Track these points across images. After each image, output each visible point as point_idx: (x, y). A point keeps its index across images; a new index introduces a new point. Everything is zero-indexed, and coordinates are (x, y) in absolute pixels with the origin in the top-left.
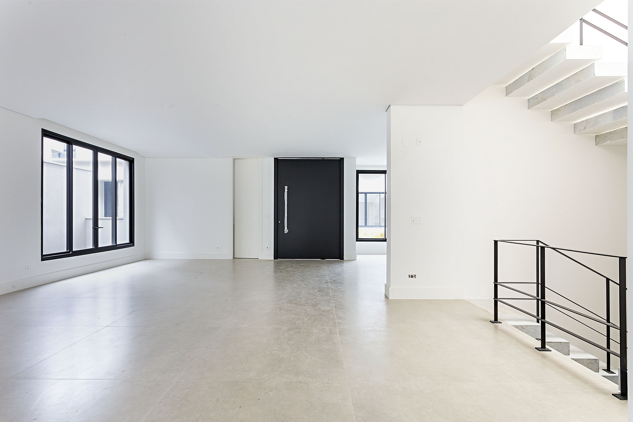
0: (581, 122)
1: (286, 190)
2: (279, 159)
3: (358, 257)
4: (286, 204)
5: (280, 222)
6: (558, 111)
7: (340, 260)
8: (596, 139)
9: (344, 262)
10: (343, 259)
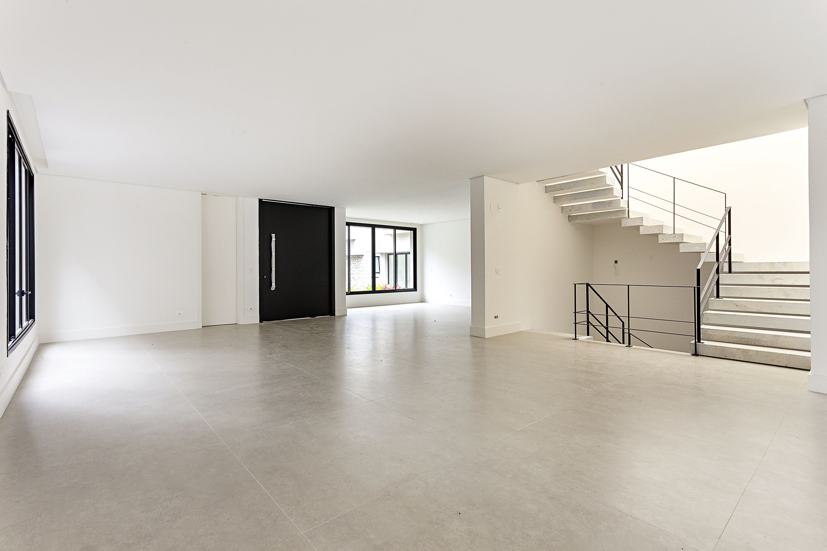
0: (567, 206)
1: (274, 239)
2: (263, 200)
3: (349, 311)
4: (274, 255)
5: (265, 277)
6: (560, 197)
7: (330, 316)
8: (569, 218)
9: (337, 319)
10: (334, 315)
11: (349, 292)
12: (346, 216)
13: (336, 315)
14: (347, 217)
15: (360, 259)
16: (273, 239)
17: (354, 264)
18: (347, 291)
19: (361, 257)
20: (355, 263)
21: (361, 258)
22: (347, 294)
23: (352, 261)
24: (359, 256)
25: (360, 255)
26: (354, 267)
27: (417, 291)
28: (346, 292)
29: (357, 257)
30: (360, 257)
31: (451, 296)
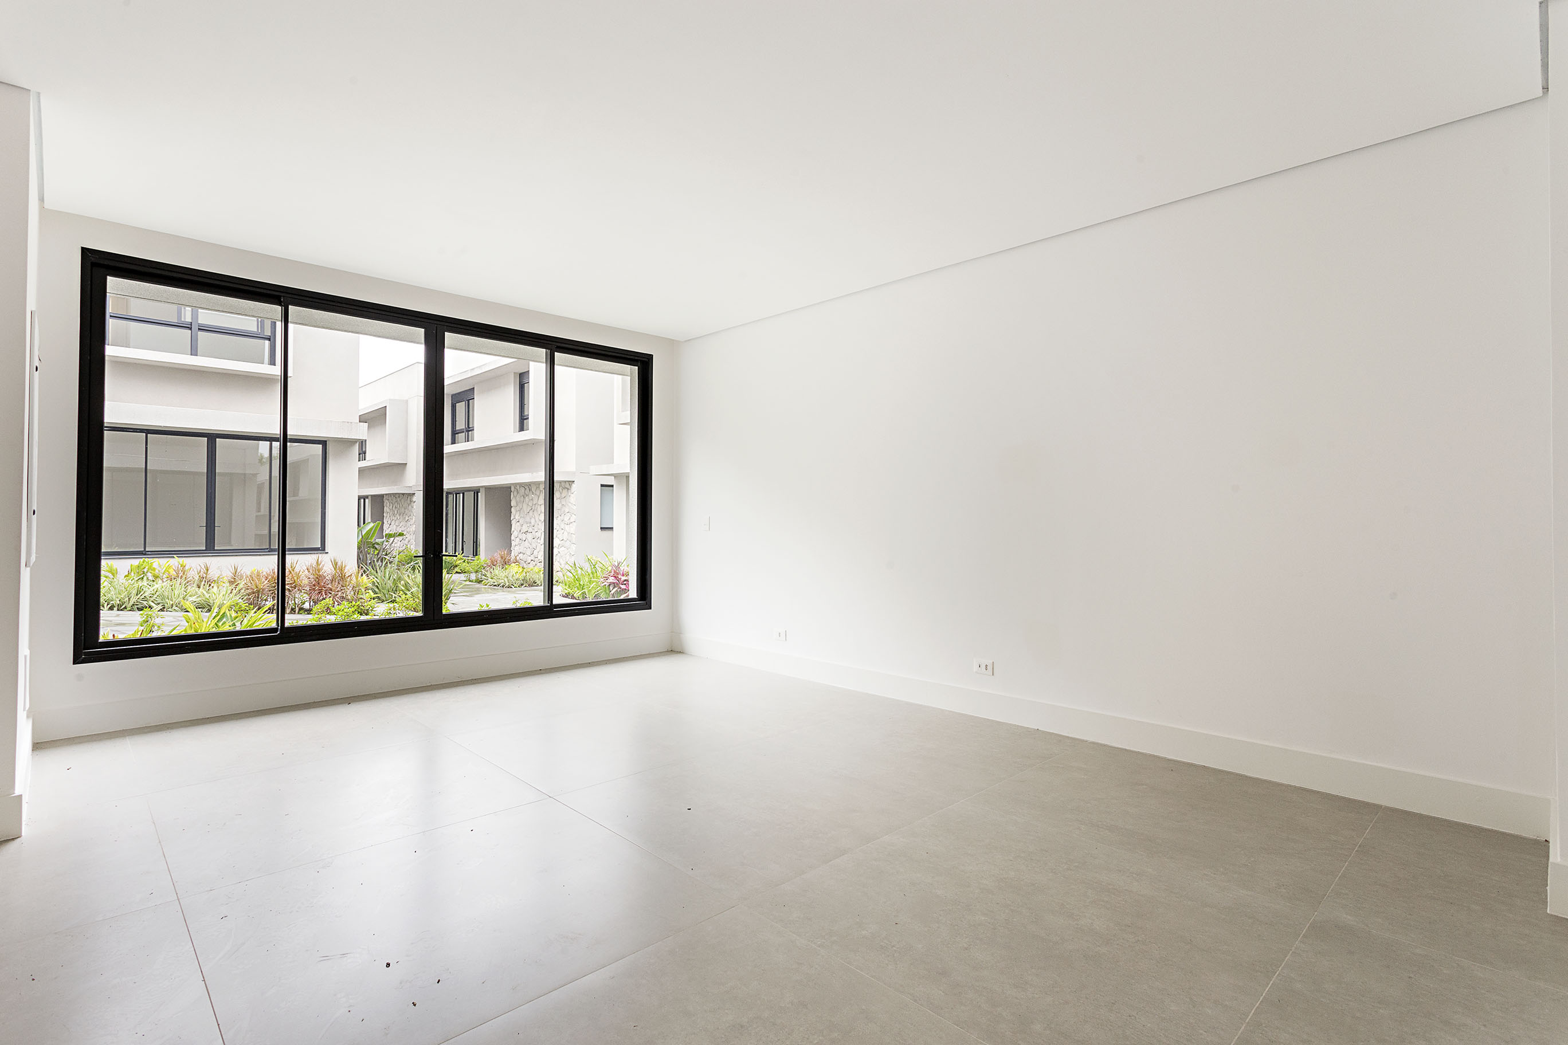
11: (274, 630)
15: (569, 491)
27: (650, 608)
29: (569, 485)
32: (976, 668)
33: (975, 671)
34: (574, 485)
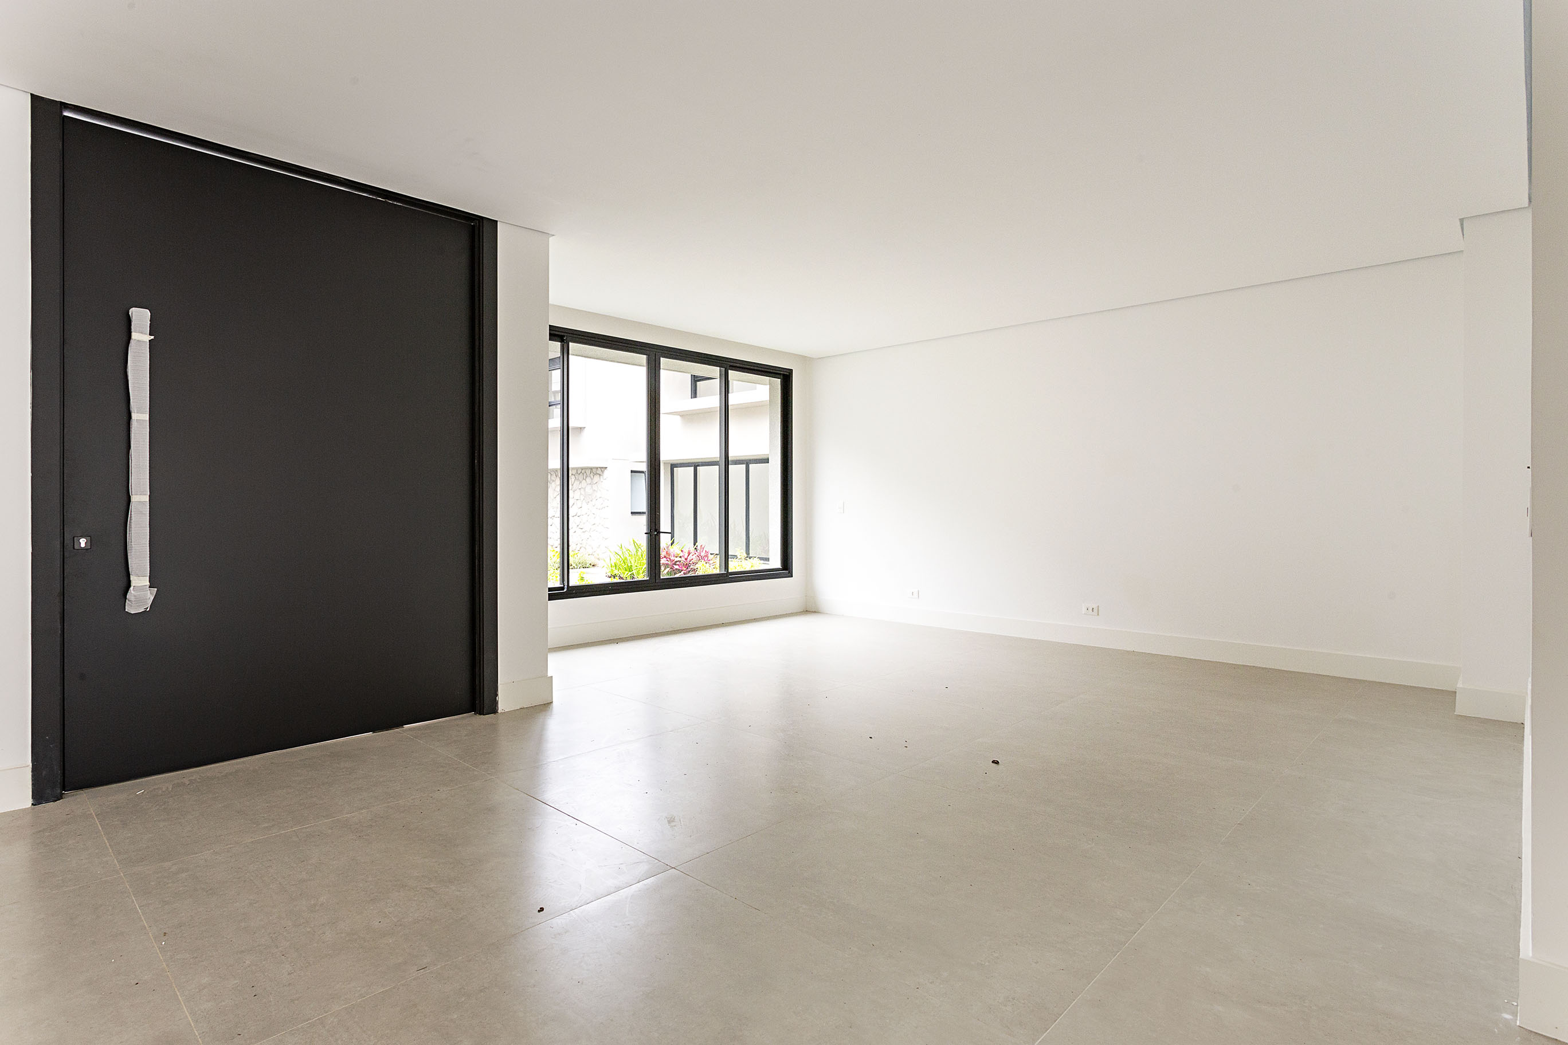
1: (141, 336)
2: (55, 109)
7: (473, 716)
10: (494, 710)
11: (562, 589)
12: (552, 300)
13: (502, 707)
14: (554, 306)
15: (596, 478)
16: (135, 336)
17: (582, 490)
18: (554, 581)
19: (599, 471)
20: (585, 489)
21: (600, 475)
22: (552, 597)
23: (577, 483)
24: (594, 470)
25: (597, 468)
26: (582, 498)
27: (792, 577)
28: (550, 589)
29: (588, 472)
30: (596, 471)
31: (916, 595)
32: (1084, 610)
33: (1083, 613)
34: (606, 471)
